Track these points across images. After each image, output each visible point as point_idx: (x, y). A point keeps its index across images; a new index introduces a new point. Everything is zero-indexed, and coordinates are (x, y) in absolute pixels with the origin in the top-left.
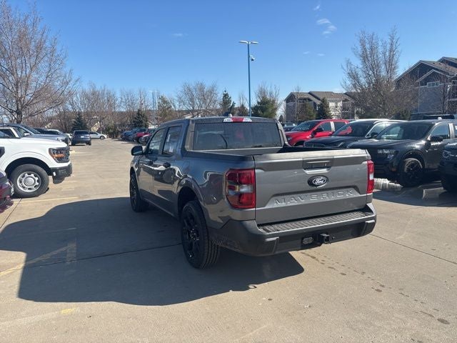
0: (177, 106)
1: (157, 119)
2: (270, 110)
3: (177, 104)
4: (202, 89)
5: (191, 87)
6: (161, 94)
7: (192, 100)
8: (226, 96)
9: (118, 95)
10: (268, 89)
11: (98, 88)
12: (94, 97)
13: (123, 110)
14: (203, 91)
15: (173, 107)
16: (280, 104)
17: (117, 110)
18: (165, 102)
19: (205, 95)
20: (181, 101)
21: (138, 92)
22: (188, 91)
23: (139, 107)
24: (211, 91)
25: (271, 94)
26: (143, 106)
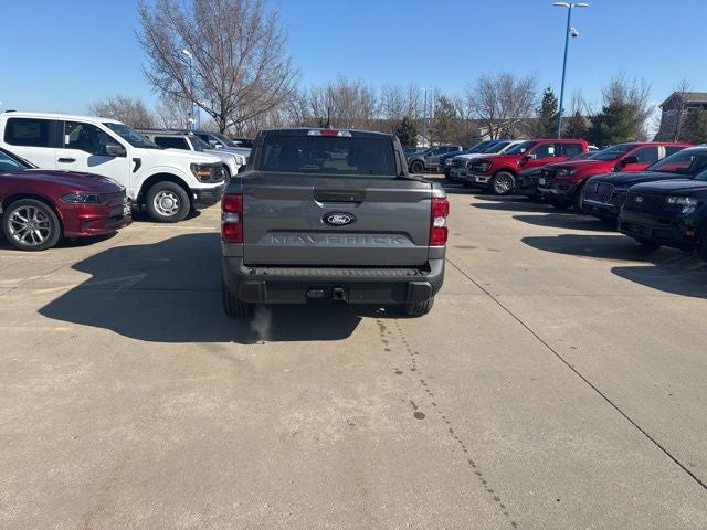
0: (466, 112)
1: (431, 132)
2: (626, 122)
3: (466, 109)
4: (508, 85)
5: (492, 82)
6: (441, 94)
7: (491, 102)
8: (548, 96)
9: (378, 95)
10: (629, 87)
11: (350, 84)
12: (344, 97)
13: (383, 117)
14: (509, 89)
15: (458, 114)
16: (649, 113)
17: (375, 117)
18: (446, 105)
19: (513, 95)
20: (472, 104)
21: (408, 91)
22: (487, 89)
23: (406, 114)
24: (525, 90)
25: (633, 93)
26: (414, 113)
